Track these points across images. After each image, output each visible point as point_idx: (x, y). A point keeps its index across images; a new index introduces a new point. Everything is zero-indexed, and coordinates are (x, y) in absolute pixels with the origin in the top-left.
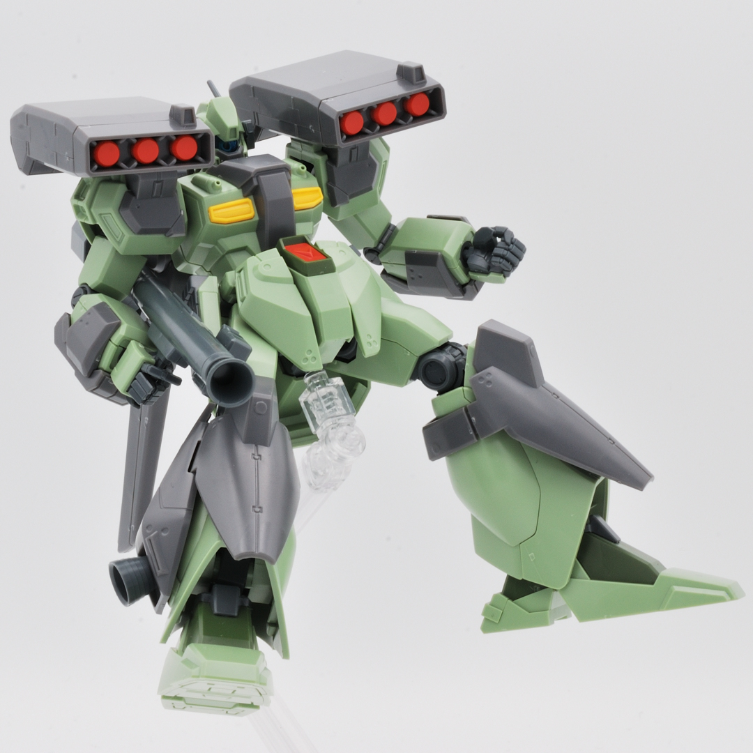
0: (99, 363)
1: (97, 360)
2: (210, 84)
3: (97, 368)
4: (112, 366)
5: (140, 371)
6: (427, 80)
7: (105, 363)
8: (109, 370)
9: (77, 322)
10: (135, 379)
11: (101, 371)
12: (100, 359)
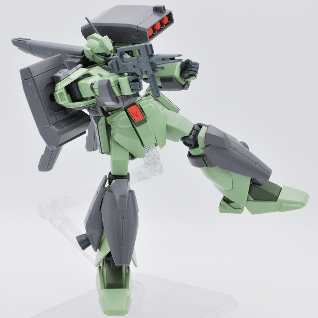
0: (116, 96)
1: (115, 96)
2: (86, 18)
3: (117, 98)
4: (121, 93)
5: (130, 82)
6: (166, 10)
7: (118, 94)
8: (121, 95)
9: (99, 94)
10: (131, 86)
11: (119, 97)
12: (115, 95)
